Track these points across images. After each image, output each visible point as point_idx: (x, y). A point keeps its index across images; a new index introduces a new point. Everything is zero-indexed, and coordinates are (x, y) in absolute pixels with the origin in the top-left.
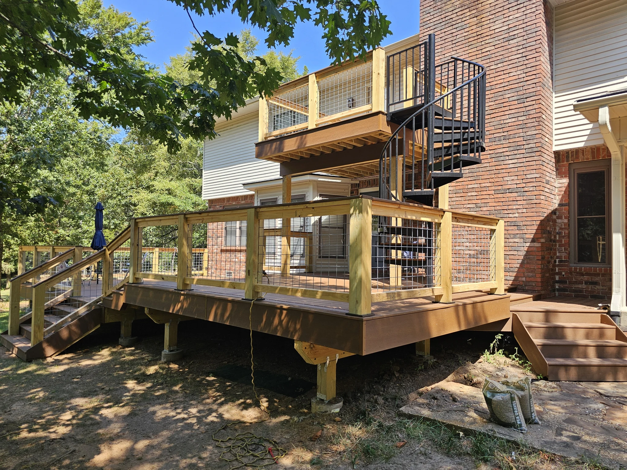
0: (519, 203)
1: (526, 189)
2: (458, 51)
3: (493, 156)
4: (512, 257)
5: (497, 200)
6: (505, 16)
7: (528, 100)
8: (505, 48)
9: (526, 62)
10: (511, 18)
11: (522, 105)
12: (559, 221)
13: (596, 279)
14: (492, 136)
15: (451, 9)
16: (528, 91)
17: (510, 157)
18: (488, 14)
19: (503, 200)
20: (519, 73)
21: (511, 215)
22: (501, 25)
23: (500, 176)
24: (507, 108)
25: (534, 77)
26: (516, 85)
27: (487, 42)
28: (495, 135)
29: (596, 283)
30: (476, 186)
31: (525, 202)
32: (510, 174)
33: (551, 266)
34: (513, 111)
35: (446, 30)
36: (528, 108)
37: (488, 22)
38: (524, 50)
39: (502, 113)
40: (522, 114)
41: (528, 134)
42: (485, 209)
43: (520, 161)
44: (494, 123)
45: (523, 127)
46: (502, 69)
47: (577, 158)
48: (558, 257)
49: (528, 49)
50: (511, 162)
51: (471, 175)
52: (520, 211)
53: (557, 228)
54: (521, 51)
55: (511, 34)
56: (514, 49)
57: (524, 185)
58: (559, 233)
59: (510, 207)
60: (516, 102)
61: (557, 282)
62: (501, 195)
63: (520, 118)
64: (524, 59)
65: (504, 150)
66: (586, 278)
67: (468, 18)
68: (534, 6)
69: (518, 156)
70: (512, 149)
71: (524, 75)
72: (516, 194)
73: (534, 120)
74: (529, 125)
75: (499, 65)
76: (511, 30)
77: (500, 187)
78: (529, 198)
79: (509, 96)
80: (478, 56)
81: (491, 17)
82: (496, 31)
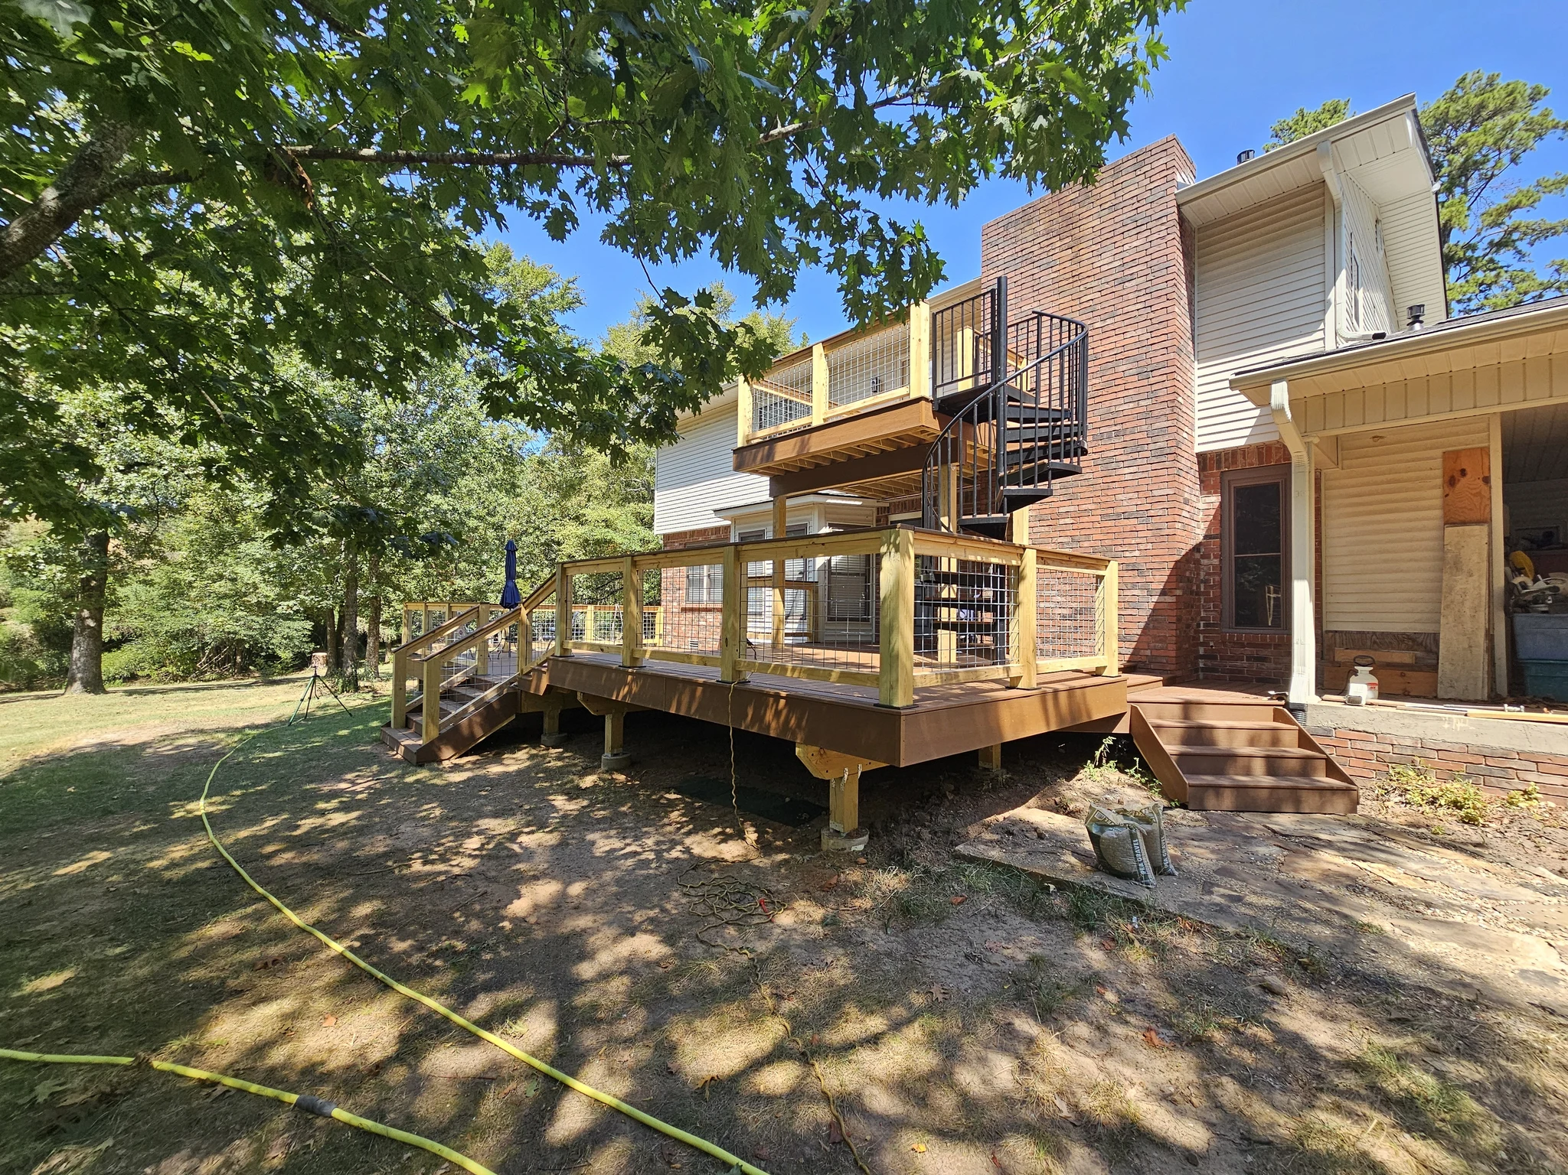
0: (1141, 534)
1: (1152, 513)
2: (1042, 302)
3: (1099, 462)
4: (1130, 618)
5: (1105, 530)
6: (1117, 245)
7: (1155, 373)
8: (1117, 294)
9: (1152, 315)
10: (1126, 247)
11: (1145, 382)
12: (1205, 562)
13: (1264, 653)
14: (1098, 431)
15: (1031, 238)
16: (1154, 360)
17: (1126, 464)
18: (1090, 243)
19: (1115, 530)
20: (1139, 332)
21: (1127, 554)
22: (1112, 259)
23: (1110, 492)
24: (1122, 387)
25: (1164, 338)
26: (1136, 352)
27: (1088, 286)
28: (1103, 430)
29: (1264, 659)
30: (1072, 509)
31: (1149, 533)
32: (1127, 489)
33: (1192, 633)
34: (1131, 392)
35: (1023, 270)
36: (1155, 387)
37: (1090, 255)
38: (1148, 297)
39: (1114, 396)
40: (1145, 396)
41: (1155, 426)
42: (1086, 544)
43: (1142, 468)
44: (1101, 412)
45: (1148, 415)
46: (1113, 327)
47: (1235, 462)
48: (1202, 619)
49: (1155, 295)
50: (1127, 470)
51: (1064, 491)
52: (1142, 547)
53: (1202, 574)
54: (1143, 299)
55: (1127, 272)
56: (1131, 296)
57: (1148, 506)
58: (1206, 582)
59: (1126, 541)
60: (1136, 378)
61: (1202, 657)
62: (1110, 523)
63: (1142, 403)
64: (1148, 310)
65: (1117, 452)
66: (1248, 651)
67: (1057, 250)
68: (1164, 227)
69: (1139, 462)
70: (1129, 450)
71: (1149, 335)
72: (1135, 521)
73: (1165, 405)
74: (1156, 413)
75: (1109, 322)
76: (1126, 266)
77: (1110, 511)
78: (1157, 526)
79: (1124, 368)
80: (1075, 309)
81: (1094, 247)
82: (1104, 268)
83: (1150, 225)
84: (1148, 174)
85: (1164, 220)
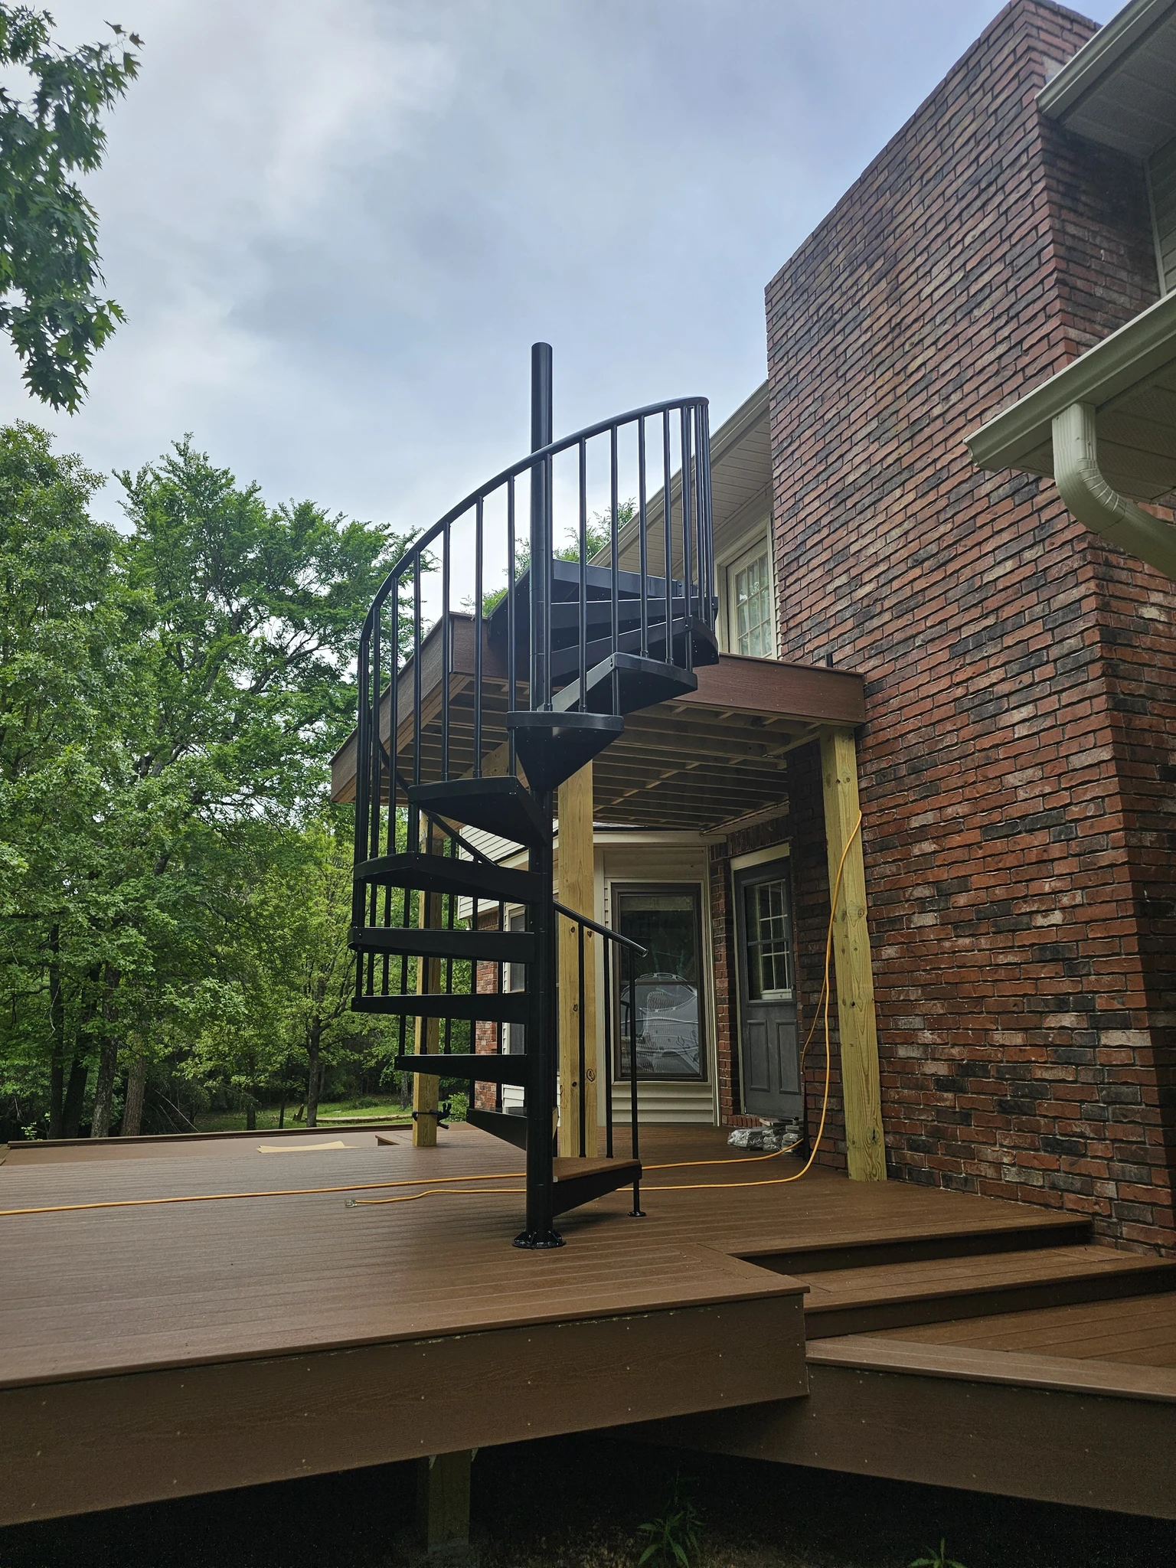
1: (1075, 812)
2: (852, 395)
3: (966, 703)
6: (953, 242)
8: (962, 339)
9: (1026, 359)
10: (967, 241)
11: (1027, 508)
15: (827, 283)
17: (1014, 700)
18: (912, 255)
19: (1009, 861)
21: (1038, 920)
22: (947, 272)
23: (991, 772)
24: (987, 532)
27: (915, 339)
28: (966, 632)
32: (1021, 760)
34: (1006, 536)
35: (821, 345)
36: (1046, 515)
37: (914, 278)
38: (1014, 325)
39: (974, 553)
40: (1029, 540)
41: (1056, 604)
42: (963, 900)
43: (1044, 707)
45: (1039, 582)
46: (961, 407)
49: (1024, 317)
50: (1016, 716)
52: (1065, 900)
54: (1005, 332)
55: (972, 291)
56: (986, 333)
57: (1065, 797)
59: (1034, 888)
60: (1008, 504)
62: (1000, 845)
63: (1028, 555)
64: (1016, 352)
65: (993, 677)
67: (865, 289)
68: (1025, 173)
69: (1037, 692)
70: (1015, 668)
72: (1044, 836)
74: (1054, 573)
75: (954, 398)
76: (972, 277)
77: (997, 816)
78: (1087, 845)
79: (988, 487)
80: (899, 391)
82: (936, 296)
83: (1000, 182)
84: (988, 87)
85: (1024, 159)
